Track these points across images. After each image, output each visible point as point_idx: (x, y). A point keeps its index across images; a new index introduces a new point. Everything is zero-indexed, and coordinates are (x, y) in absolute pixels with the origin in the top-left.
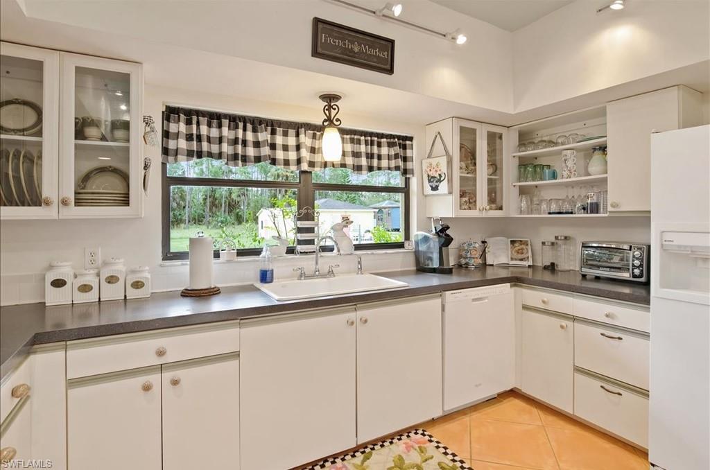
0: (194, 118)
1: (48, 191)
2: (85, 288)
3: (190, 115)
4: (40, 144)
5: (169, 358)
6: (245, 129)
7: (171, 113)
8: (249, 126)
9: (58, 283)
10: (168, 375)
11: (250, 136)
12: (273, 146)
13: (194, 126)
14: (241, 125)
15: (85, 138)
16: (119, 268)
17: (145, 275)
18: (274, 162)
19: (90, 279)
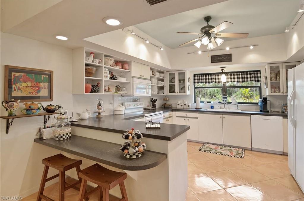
0: (199, 76)
1: (176, 91)
2: (182, 106)
3: (198, 75)
4: (175, 84)
5: (188, 116)
6: (209, 76)
7: (195, 75)
8: (210, 75)
9: (178, 105)
10: (187, 119)
11: (210, 77)
12: (215, 79)
13: (199, 77)
14: (208, 75)
15: (181, 82)
16: (186, 103)
17: (190, 105)
18: (216, 82)
19: (182, 104)
